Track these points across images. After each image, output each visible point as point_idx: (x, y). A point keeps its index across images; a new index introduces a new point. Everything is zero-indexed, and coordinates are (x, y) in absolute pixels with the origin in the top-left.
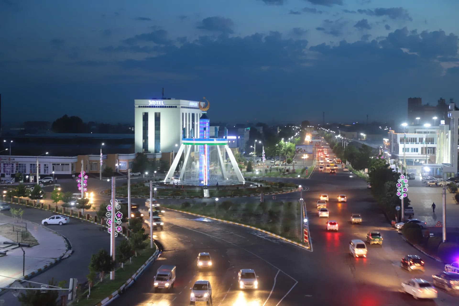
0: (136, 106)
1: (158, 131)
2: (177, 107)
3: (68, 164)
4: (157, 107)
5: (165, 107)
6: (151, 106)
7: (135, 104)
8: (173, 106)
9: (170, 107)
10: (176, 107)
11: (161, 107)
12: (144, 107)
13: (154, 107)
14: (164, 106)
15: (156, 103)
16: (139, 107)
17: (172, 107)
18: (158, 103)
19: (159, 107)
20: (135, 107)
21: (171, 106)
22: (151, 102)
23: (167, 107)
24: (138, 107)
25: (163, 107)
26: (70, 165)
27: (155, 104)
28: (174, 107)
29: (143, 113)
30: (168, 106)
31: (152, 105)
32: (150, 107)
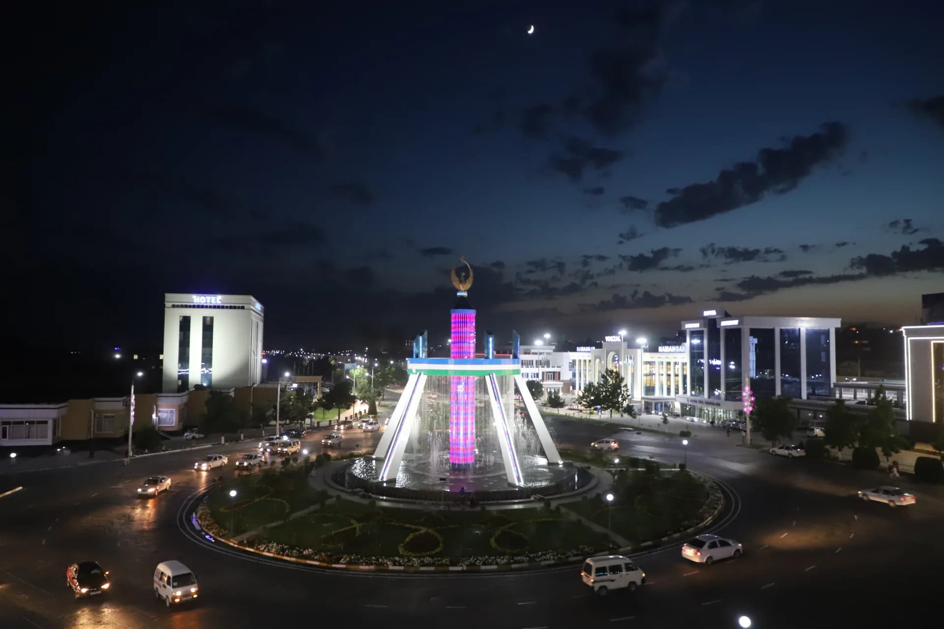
0: (168, 304)
1: (208, 349)
2: (245, 308)
3: (46, 422)
4: (207, 307)
5: (223, 307)
6: (196, 304)
7: (166, 300)
8: (237, 305)
9: (231, 307)
10: (243, 308)
11: (215, 307)
12: (182, 306)
13: (202, 307)
14: (221, 305)
15: (206, 299)
16: (174, 306)
17: (235, 308)
18: (211, 300)
19: (210, 307)
20: (166, 306)
21: (233, 305)
22: (197, 299)
23: (227, 307)
24: (171, 306)
25: (219, 307)
26: (50, 423)
27: (204, 301)
28: (239, 308)
29: (180, 316)
30: (228, 305)
31: (198, 304)
32: (194, 307)
